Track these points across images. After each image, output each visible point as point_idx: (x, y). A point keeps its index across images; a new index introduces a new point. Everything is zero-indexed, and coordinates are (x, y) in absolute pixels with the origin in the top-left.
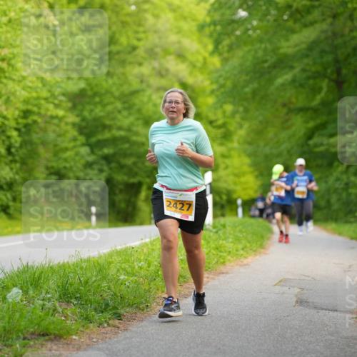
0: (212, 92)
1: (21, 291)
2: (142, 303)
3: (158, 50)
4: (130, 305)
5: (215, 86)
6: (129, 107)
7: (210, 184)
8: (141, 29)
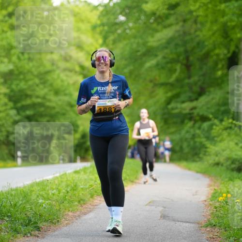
2: (54, 219)
4: (46, 221)
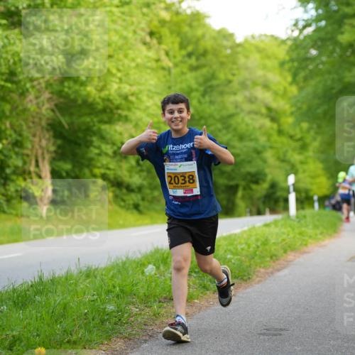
0: (292, 113)
1: (154, 267)
2: (245, 276)
3: (249, 83)
5: (294, 109)
6: (227, 127)
7: (294, 185)
8: (235, 67)
